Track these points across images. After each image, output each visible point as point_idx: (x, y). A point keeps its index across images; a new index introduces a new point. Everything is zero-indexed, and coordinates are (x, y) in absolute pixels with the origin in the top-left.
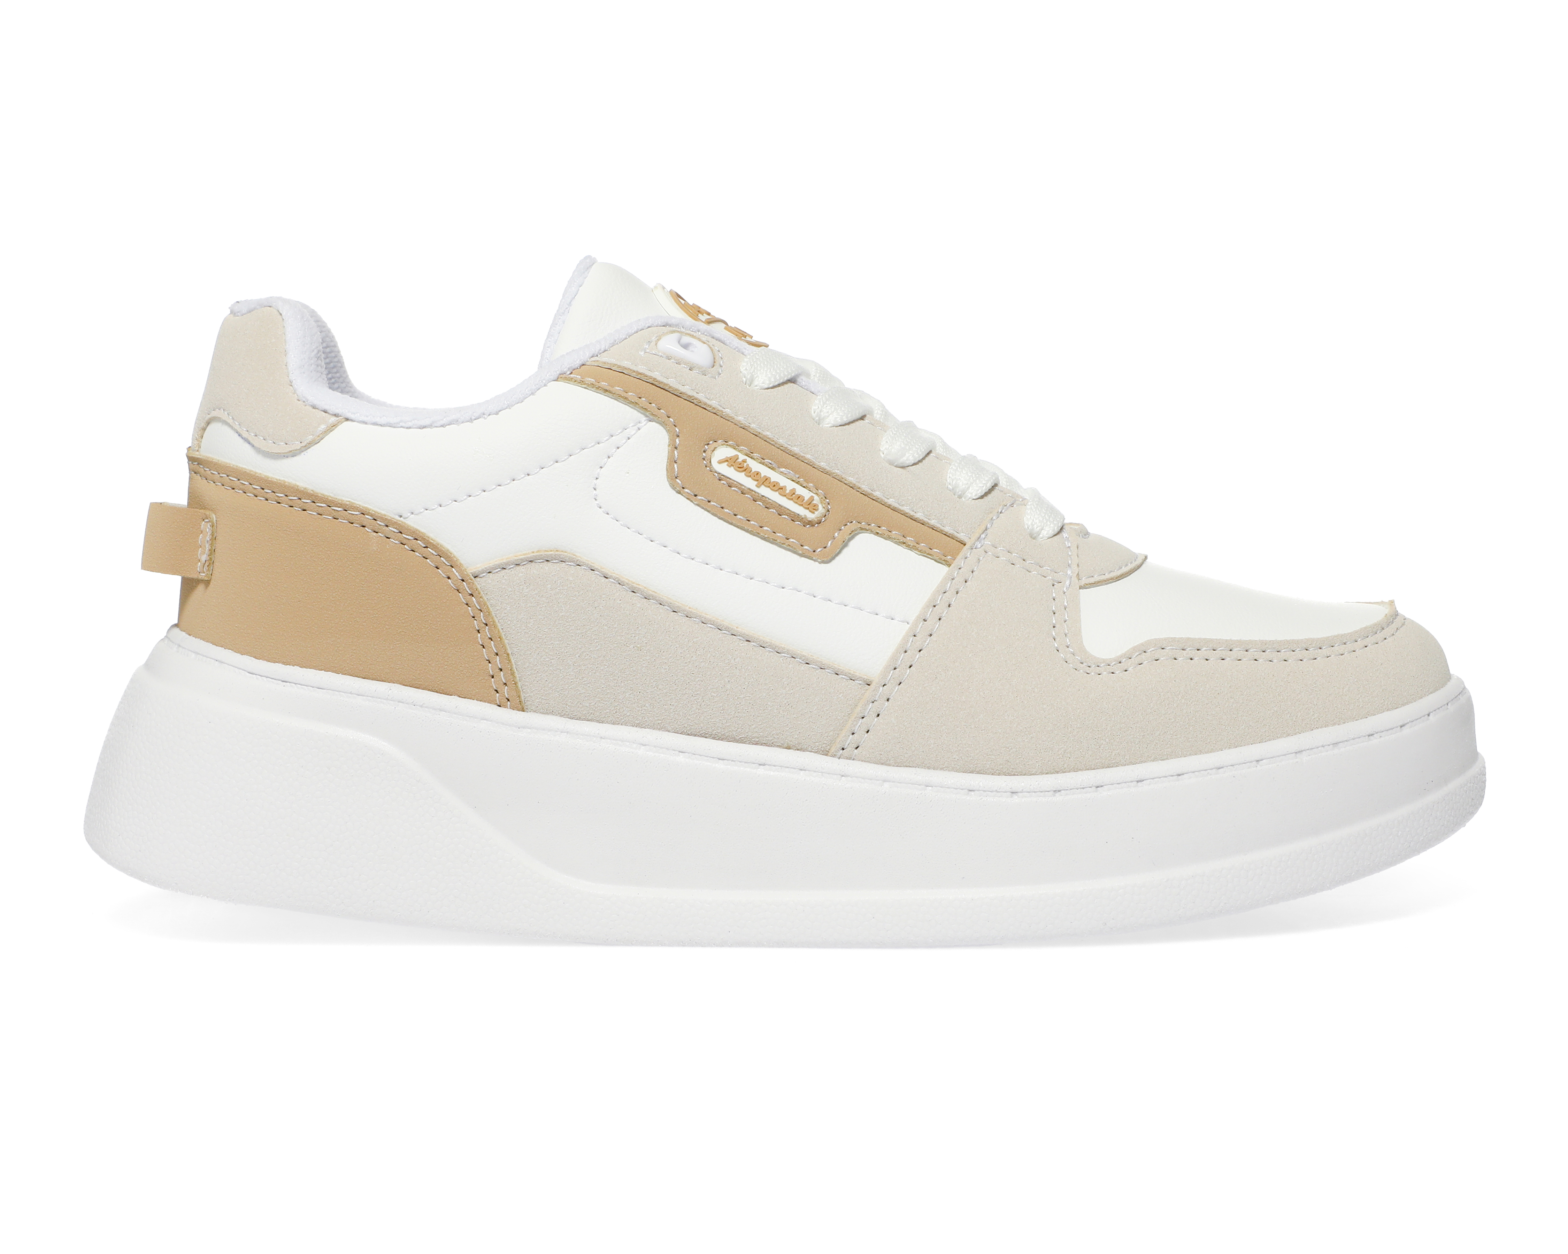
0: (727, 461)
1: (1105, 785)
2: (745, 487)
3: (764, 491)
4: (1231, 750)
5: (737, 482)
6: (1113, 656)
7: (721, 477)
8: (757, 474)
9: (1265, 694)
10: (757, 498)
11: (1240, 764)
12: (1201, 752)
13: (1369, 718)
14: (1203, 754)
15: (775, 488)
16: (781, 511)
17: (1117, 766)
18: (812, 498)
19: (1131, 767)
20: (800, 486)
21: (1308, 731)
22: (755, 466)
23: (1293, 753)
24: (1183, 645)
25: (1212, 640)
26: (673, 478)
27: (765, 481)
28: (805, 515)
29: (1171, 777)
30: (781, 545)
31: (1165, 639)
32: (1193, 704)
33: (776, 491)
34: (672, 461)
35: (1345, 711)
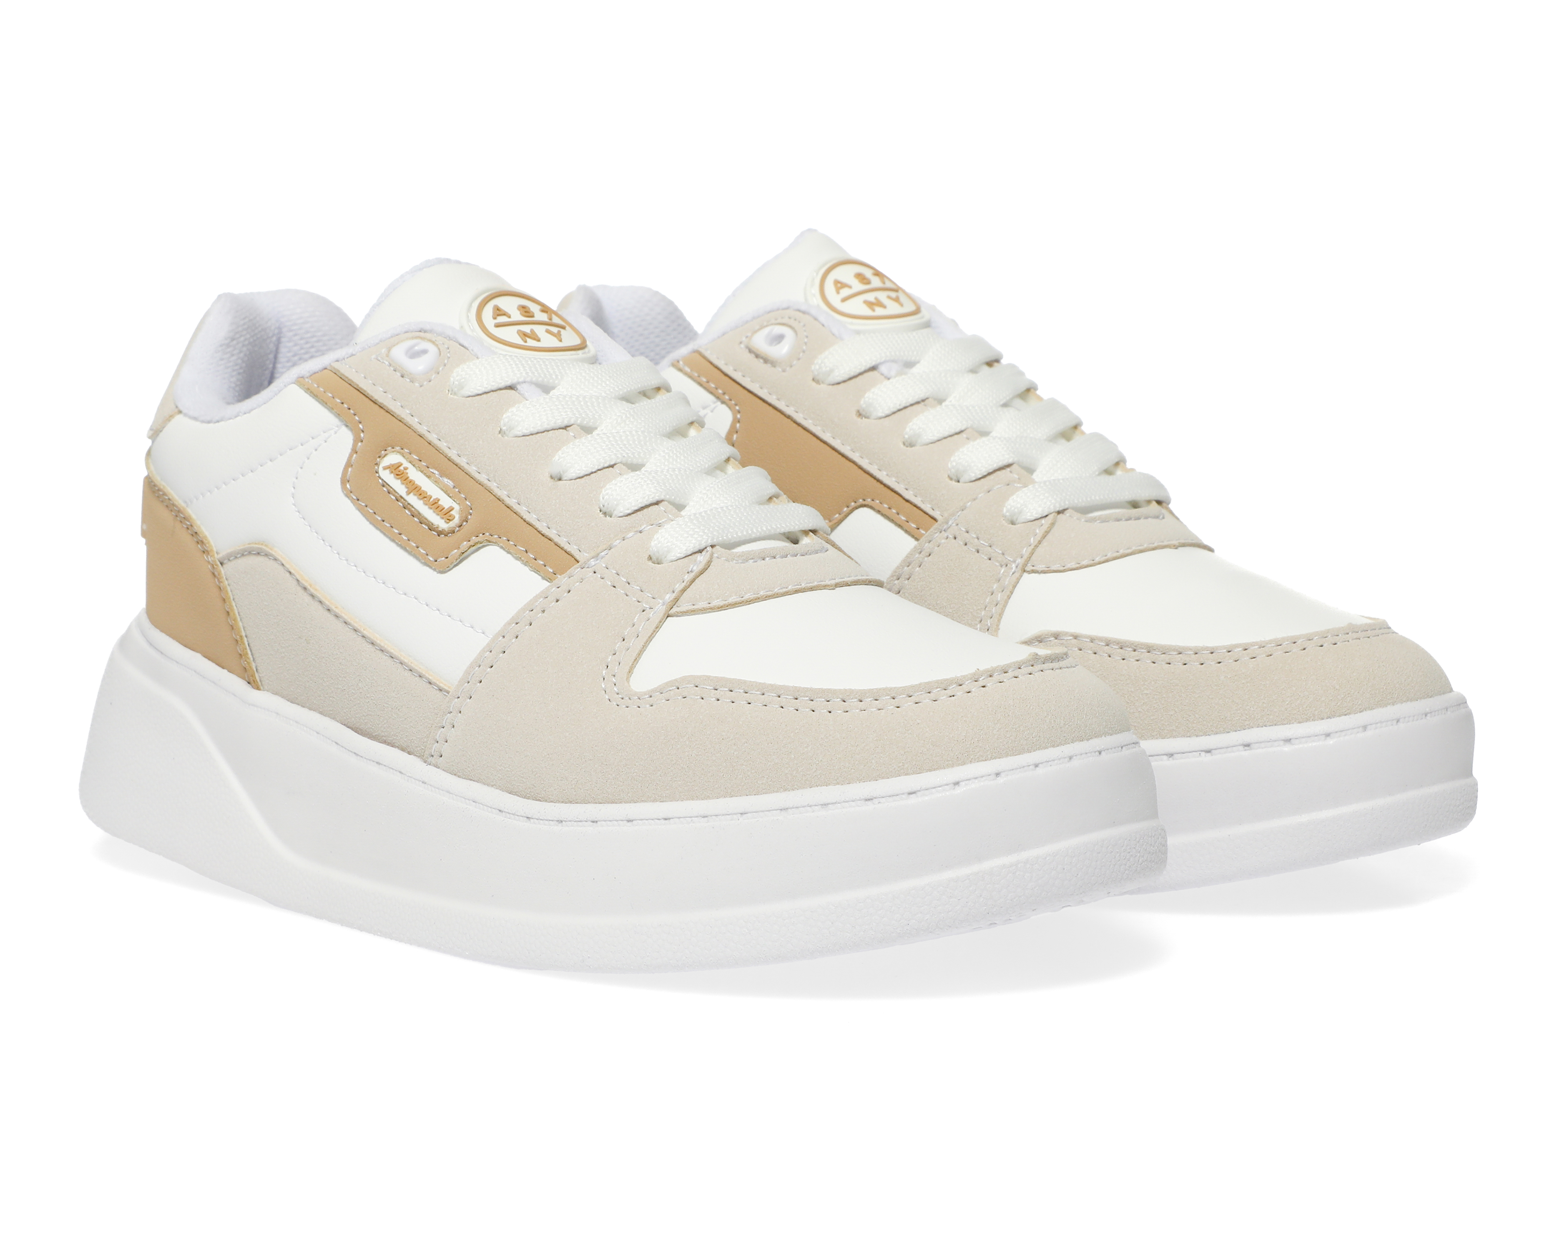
0: (389, 468)
1: (599, 821)
2: (398, 494)
3: (412, 499)
4: (727, 798)
5: (393, 489)
6: (644, 690)
7: (385, 484)
8: (410, 482)
9: (770, 744)
10: (407, 506)
11: (723, 815)
12: (698, 798)
13: (880, 781)
14: (700, 800)
15: (421, 497)
16: (423, 521)
17: (620, 803)
18: (452, 509)
19: (632, 805)
20: (447, 496)
21: (807, 788)
22: (414, 474)
23: (778, 809)
24: (717, 684)
25: (745, 682)
26: (344, 481)
27: (414, 488)
28: (438, 525)
29: (658, 821)
30: (410, 553)
31: (700, 677)
32: (696, 747)
33: (421, 499)
34: (349, 464)
35: (853, 770)
